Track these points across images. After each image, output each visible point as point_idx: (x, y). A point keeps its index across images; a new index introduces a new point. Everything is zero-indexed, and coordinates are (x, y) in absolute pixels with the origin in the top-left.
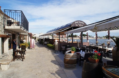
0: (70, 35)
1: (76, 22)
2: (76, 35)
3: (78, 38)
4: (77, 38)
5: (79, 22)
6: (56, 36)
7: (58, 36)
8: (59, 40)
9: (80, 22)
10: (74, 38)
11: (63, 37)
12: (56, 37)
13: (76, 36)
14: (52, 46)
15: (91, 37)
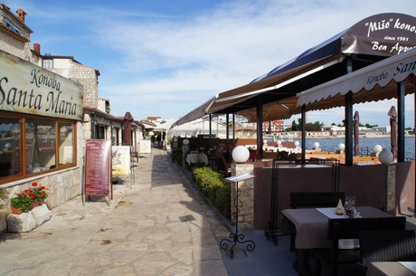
0: (297, 123)
1: (373, 27)
2: (317, 124)
3: (328, 133)
4: (324, 134)
5: (392, 24)
6: (245, 126)
7: (254, 126)
8: (260, 142)
9: (397, 25)
10: (312, 133)
11: (269, 129)
12: (246, 130)
13: (317, 127)
14: (217, 188)
15: (375, 130)
